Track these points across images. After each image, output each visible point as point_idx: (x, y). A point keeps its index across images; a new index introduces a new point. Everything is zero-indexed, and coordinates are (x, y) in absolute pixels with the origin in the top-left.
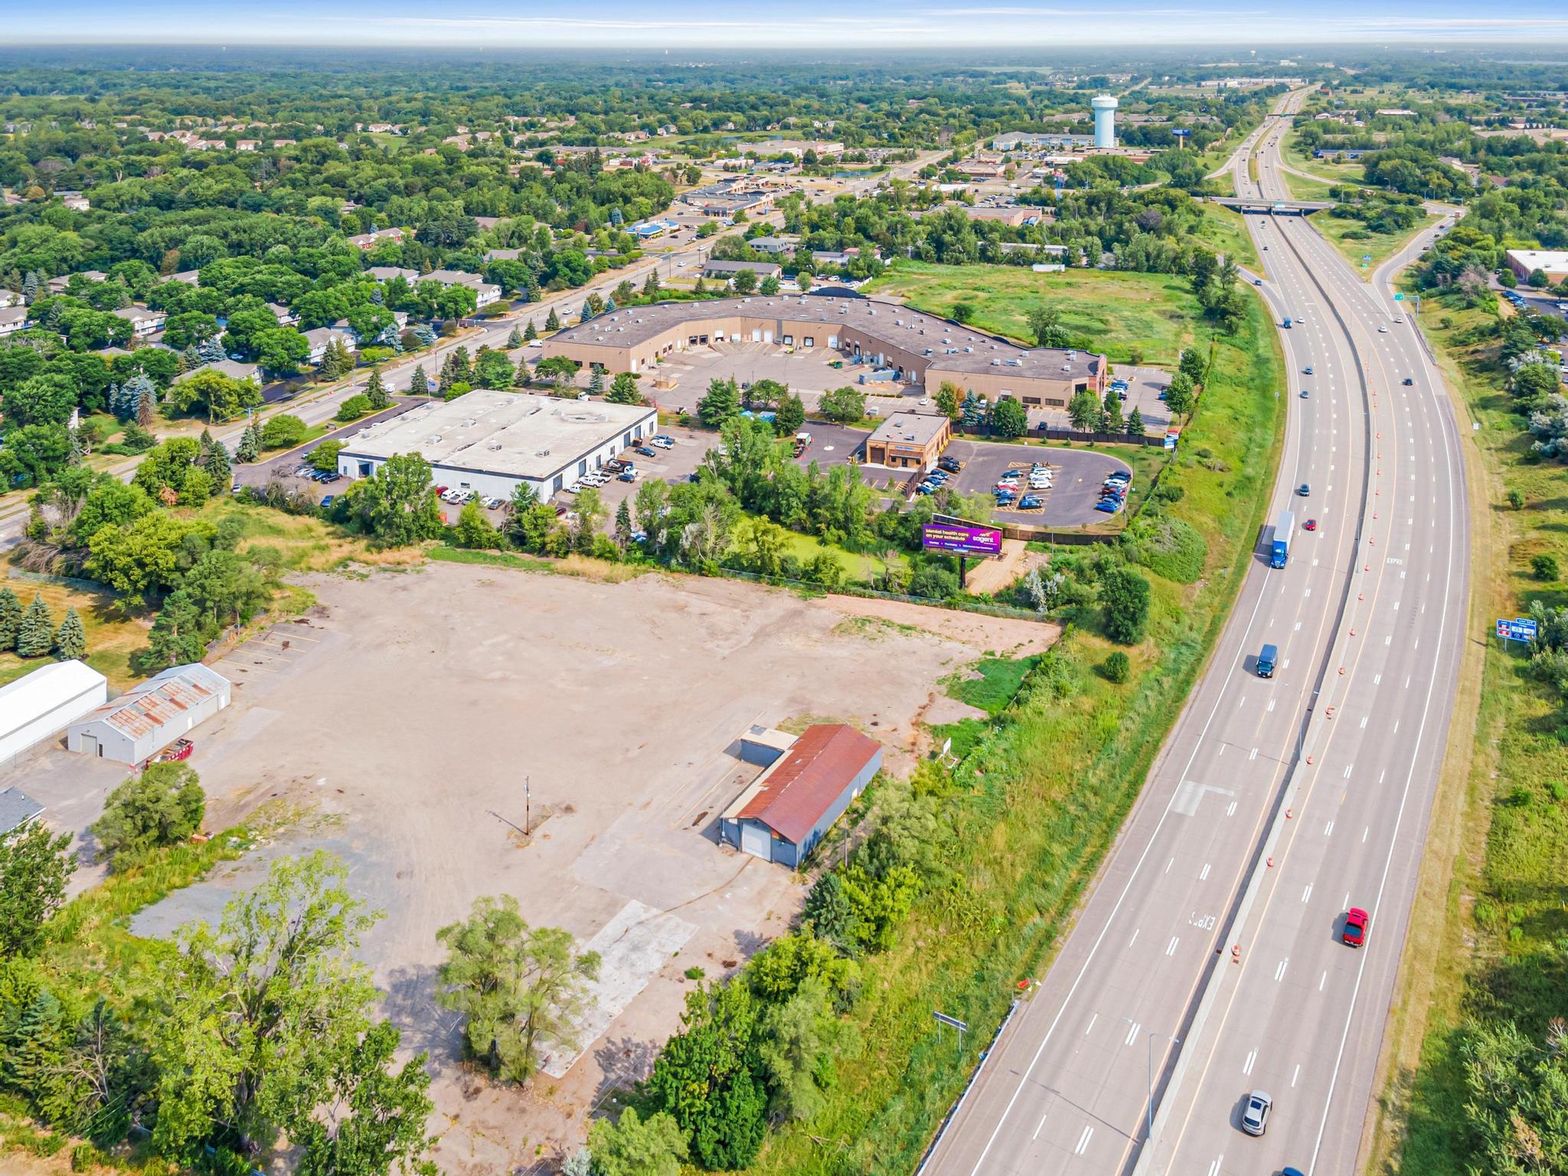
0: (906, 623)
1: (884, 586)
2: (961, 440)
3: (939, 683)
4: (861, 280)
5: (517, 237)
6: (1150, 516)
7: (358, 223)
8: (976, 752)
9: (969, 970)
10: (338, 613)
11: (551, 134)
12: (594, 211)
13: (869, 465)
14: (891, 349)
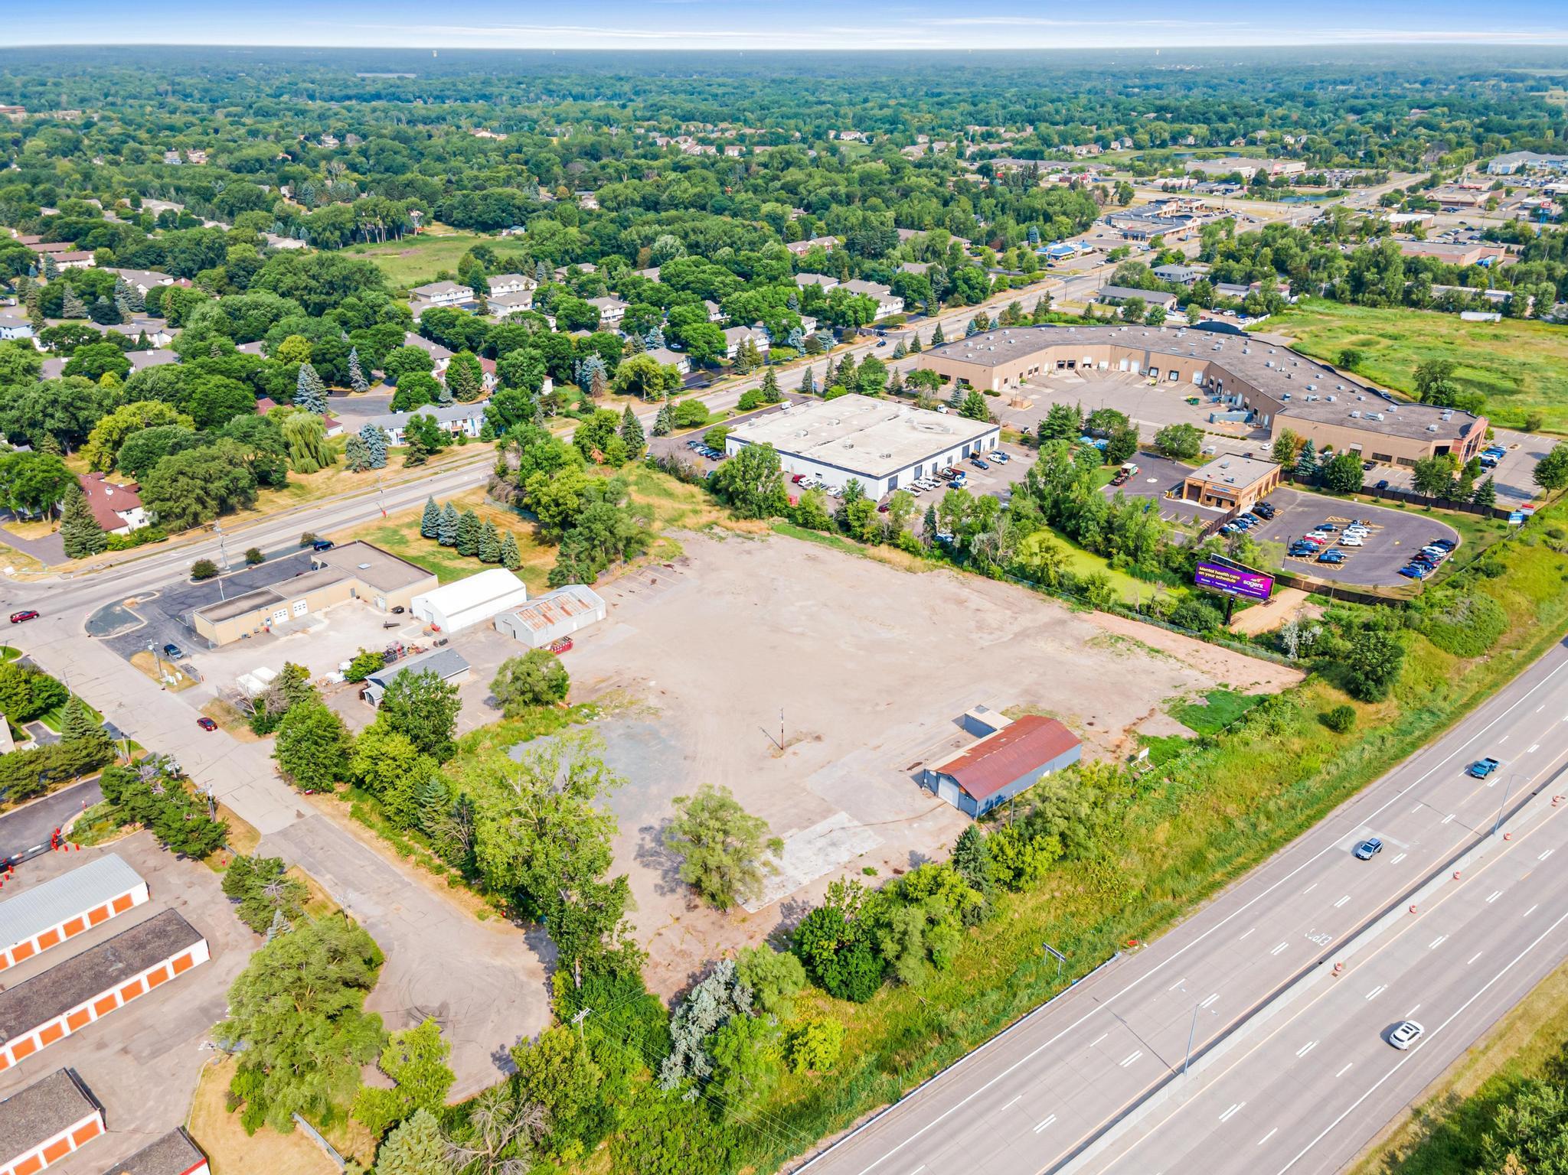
0: (1157, 647)
1: (1146, 612)
2: (1290, 489)
3: (1164, 702)
4: (1255, 316)
5: (931, 252)
6: (1454, 587)
7: (799, 229)
8: (1172, 763)
9: (1092, 922)
10: (696, 564)
11: (1004, 145)
12: (1013, 228)
13: (1185, 501)
14: (1251, 391)
